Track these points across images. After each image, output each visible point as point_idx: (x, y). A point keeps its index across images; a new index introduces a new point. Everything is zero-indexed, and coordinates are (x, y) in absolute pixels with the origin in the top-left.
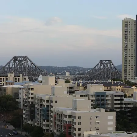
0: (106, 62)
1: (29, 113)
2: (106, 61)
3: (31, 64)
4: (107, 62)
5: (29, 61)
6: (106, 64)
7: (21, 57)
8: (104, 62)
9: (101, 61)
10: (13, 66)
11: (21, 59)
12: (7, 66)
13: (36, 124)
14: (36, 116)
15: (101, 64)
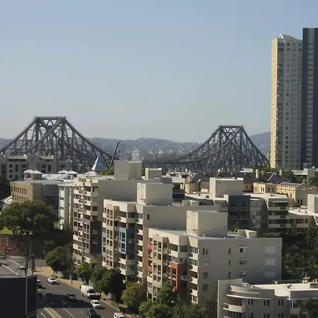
0: (231, 131)
1: (87, 242)
2: (231, 127)
3: (74, 135)
4: (234, 129)
5: (67, 127)
6: (231, 133)
7: (50, 119)
8: (228, 129)
9: (221, 129)
10: (34, 139)
11: (50, 124)
12: (22, 138)
13: (104, 264)
14: (104, 248)
15: (221, 133)
